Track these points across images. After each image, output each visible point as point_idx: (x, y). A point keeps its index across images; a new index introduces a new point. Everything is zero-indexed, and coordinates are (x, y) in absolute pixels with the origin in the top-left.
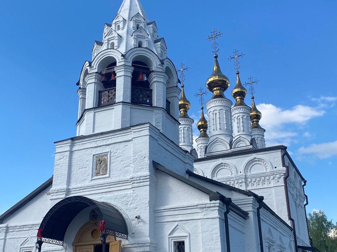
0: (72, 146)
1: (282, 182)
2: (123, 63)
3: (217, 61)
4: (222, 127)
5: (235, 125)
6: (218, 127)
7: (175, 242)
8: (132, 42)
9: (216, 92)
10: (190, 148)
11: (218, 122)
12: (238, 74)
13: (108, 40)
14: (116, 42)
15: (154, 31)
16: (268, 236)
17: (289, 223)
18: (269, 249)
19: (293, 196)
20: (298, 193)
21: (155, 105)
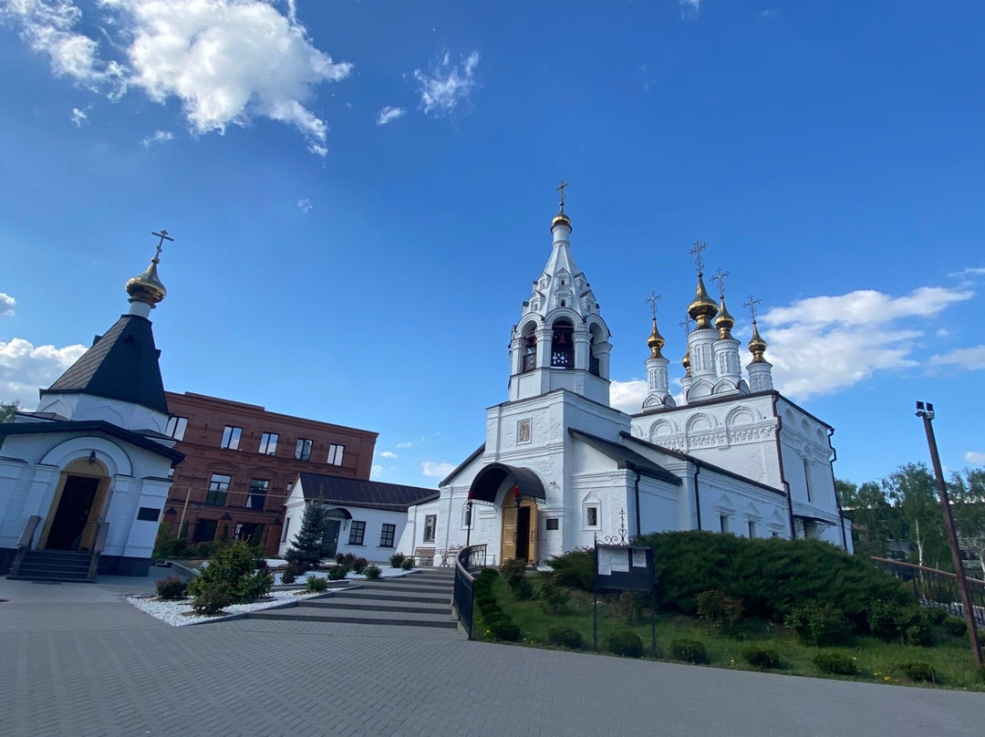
0: (500, 412)
1: (773, 436)
2: (542, 327)
3: (701, 281)
4: (707, 367)
5: (718, 364)
7: (589, 509)
8: (554, 303)
9: (701, 322)
10: (664, 395)
11: (702, 359)
12: (722, 298)
13: (532, 302)
14: (539, 304)
15: (582, 283)
16: (723, 504)
17: (781, 487)
18: (722, 518)
19: (798, 452)
20: (811, 447)
21: (576, 367)
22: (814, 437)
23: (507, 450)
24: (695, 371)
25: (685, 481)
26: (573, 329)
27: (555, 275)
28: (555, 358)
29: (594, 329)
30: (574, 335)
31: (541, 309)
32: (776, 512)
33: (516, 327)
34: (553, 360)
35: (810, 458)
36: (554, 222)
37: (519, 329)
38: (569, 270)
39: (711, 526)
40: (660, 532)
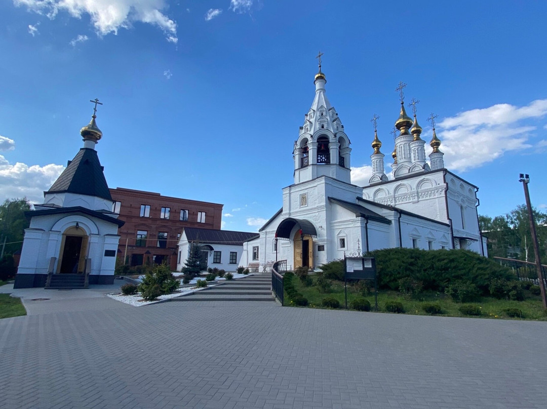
0: (290, 190)
1: (443, 194)
2: (311, 141)
3: (403, 107)
4: (406, 157)
5: (412, 155)
6: (403, 157)
7: (341, 239)
8: (318, 126)
9: (403, 131)
10: (381, 174)
11: (403, 153)
12: (415, 116)
13: (305, 127)
14: (309, 127)
15: (333, 113)
16: (414, 233)
17: (447, 222)
18: (414, 240)
19: (457, 202)
20: (465, 199)
21: (331, 163)
22: (467, 193)
23: (294, 211)
24: (399, 160)
25: (393, 222)
26: (329, 141)
27: (318, 110)
28: (319, 158)
29: (341, 140)
30: (330, 144)
31: (310, 130)
32: (444, 236)
33: (296, 142)
34: (318, 160)
35: (464, 205)
36: (316, 77)
37: (298, 143)
38: (325, 106)
39: (408, 245)
40: (379, 249)
